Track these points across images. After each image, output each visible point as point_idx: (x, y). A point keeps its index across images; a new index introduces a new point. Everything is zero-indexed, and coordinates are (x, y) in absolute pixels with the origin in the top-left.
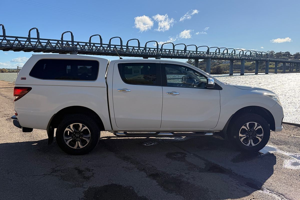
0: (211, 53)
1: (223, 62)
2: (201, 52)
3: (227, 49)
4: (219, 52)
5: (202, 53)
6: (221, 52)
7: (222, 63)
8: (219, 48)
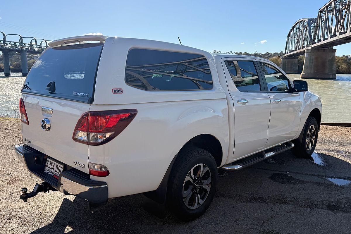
0: (26, 45)
1: (35, 56)
2: (12, 42)
3: (46, 41)
4: (36, 44)
5: (14, 43)
6: (39, 44)
7: (33, 58)
8: (35, 38)
